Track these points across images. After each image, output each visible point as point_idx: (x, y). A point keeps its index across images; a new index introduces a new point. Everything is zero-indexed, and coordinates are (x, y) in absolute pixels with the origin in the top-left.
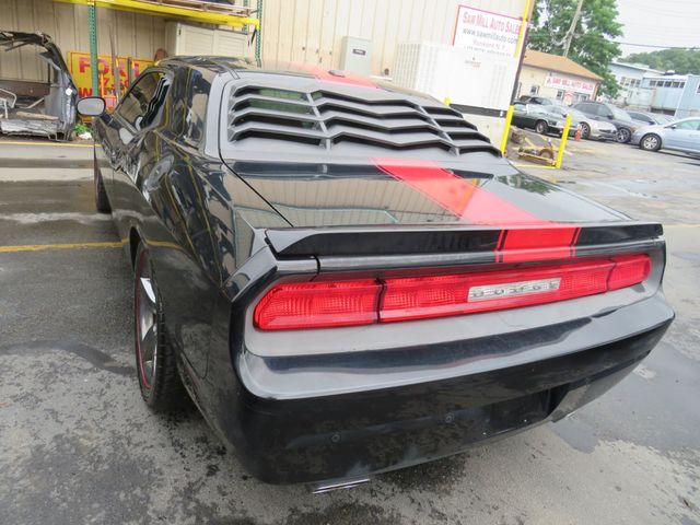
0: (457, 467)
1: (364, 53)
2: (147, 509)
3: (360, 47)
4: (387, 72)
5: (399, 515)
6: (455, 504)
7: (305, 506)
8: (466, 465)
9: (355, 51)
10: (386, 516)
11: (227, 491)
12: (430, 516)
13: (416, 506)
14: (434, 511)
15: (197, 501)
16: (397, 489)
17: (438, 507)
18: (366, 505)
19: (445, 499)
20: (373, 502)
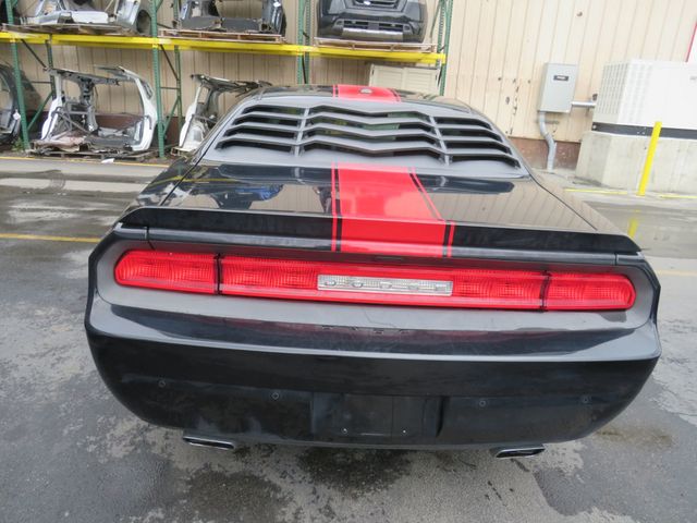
0: (386, 480)
1: (567, 79)
2: (108, 431)
3: (562, 73)
4: (595, 96)
5: (291, 499)
6: (354, 508)
7: (219, 466)
8: (397, 481)
9: (556, 78)
10: (279, 496)
11: (171, 437)
12: (320, 510)
13: (315, 497)
14: (328, 507)
15: (144, 437)
16: (308, 479)
17: (334, 505)
18: (270, 482)
19: (349, 502)
20: (277, 481)
